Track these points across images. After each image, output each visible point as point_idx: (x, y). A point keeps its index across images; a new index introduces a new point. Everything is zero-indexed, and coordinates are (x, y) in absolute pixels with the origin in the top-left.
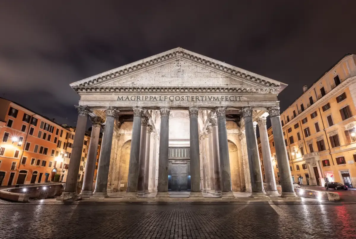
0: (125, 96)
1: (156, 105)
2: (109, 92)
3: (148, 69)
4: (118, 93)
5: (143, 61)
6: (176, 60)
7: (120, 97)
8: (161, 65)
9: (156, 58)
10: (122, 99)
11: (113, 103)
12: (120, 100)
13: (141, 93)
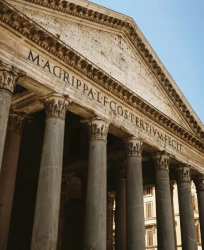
0: (44, 59)
1: (93, 109)
2: (18, 30)
3: (82, 23)
4: (34, 44)
5: (88, 6)
6: (118, 33)
7: (35, 55)
8: (100, 28)
9: (104, 13)
10: (37, 59)
11: (19, 61)
12: (34, 60)
13: (73, 69)
